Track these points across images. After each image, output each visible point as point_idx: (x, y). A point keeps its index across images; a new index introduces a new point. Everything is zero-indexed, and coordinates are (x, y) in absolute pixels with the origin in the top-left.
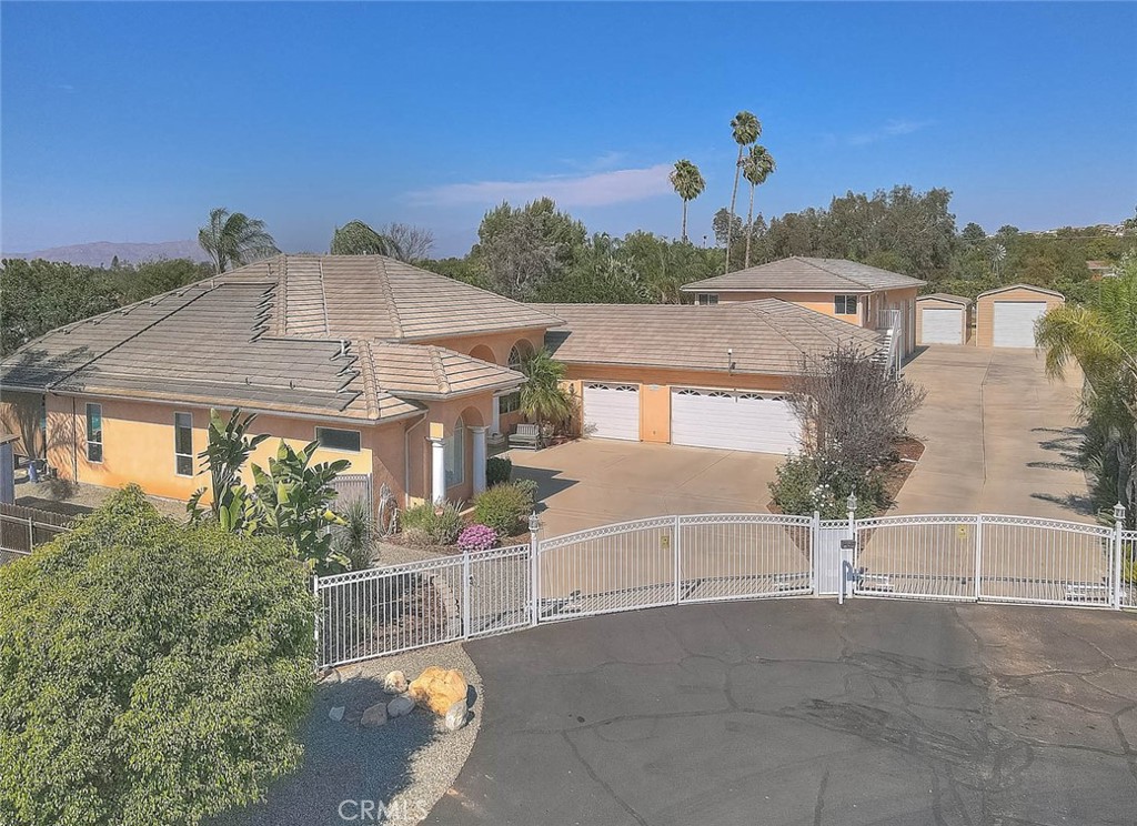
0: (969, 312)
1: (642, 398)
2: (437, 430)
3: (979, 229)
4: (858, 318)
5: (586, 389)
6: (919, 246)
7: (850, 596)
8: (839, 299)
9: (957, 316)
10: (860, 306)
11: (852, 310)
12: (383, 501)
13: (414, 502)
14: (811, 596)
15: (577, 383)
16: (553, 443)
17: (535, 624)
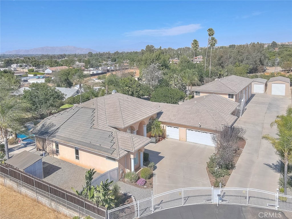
0: (266, 85)
1: (180, 130)
2: (132, 156)
3: (276, 43)
4: (234, 99)
5: (167, 127)
6: (256, 59)
7: (220, 203)
8: (229, 95)
9: (263, 86)
10: (234, 97)
11: (232, 98)
12: (121, 172)
13: (127, 171)
14: (211, 203)
15: (165, 126)
16: (159, 141)
17: (153, 213)
